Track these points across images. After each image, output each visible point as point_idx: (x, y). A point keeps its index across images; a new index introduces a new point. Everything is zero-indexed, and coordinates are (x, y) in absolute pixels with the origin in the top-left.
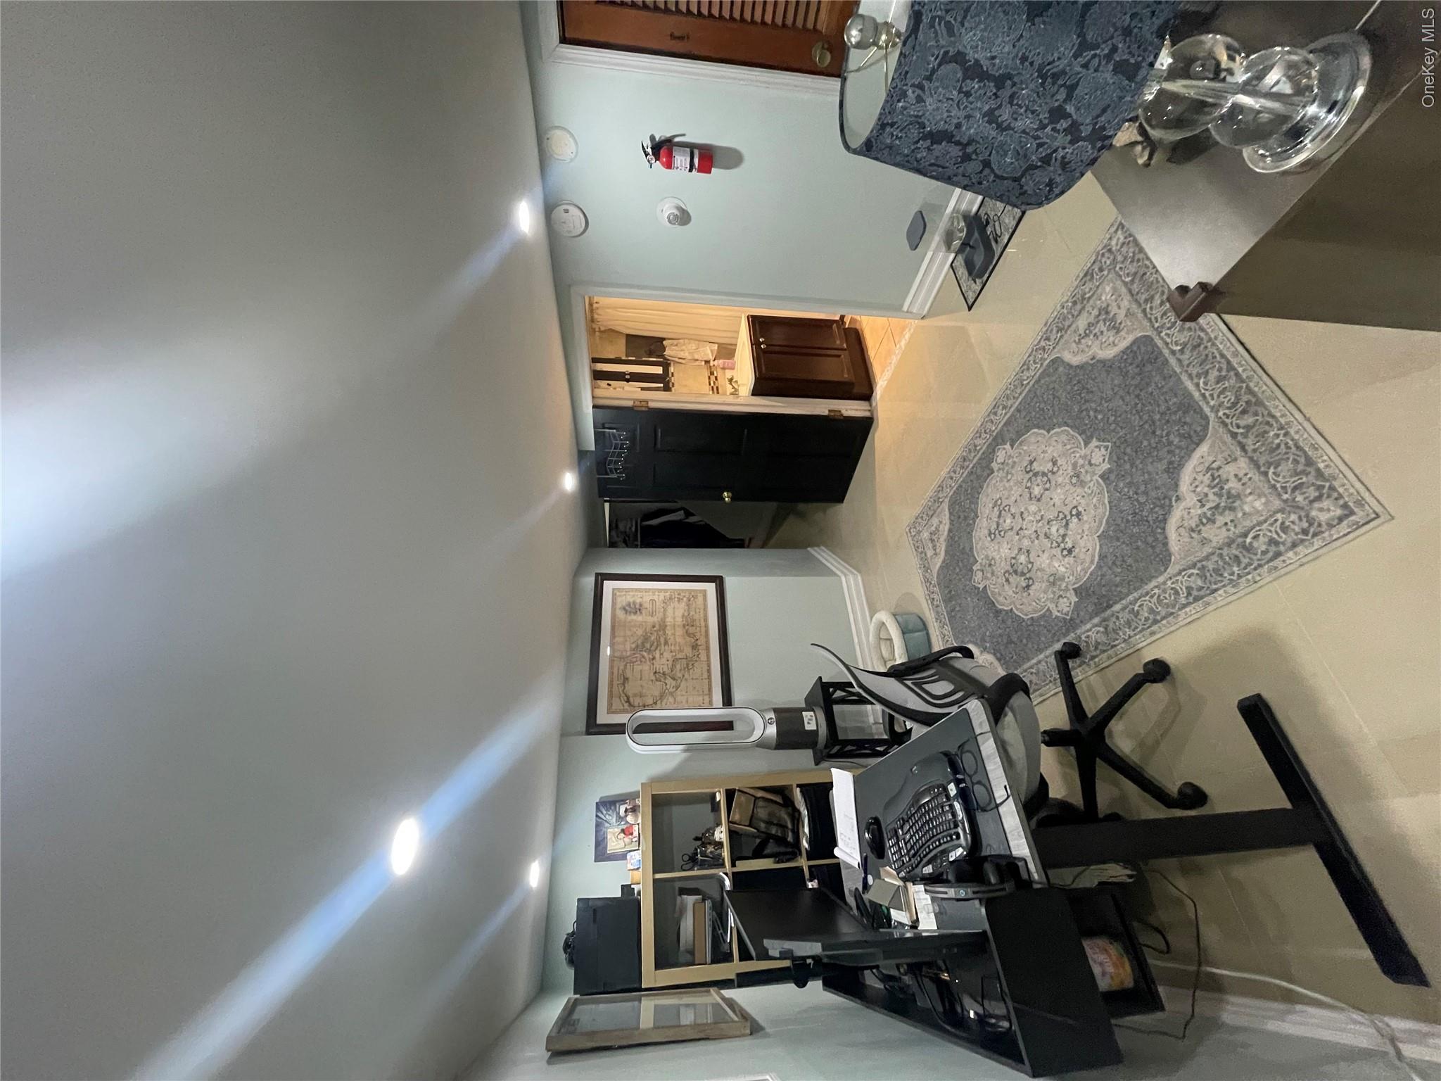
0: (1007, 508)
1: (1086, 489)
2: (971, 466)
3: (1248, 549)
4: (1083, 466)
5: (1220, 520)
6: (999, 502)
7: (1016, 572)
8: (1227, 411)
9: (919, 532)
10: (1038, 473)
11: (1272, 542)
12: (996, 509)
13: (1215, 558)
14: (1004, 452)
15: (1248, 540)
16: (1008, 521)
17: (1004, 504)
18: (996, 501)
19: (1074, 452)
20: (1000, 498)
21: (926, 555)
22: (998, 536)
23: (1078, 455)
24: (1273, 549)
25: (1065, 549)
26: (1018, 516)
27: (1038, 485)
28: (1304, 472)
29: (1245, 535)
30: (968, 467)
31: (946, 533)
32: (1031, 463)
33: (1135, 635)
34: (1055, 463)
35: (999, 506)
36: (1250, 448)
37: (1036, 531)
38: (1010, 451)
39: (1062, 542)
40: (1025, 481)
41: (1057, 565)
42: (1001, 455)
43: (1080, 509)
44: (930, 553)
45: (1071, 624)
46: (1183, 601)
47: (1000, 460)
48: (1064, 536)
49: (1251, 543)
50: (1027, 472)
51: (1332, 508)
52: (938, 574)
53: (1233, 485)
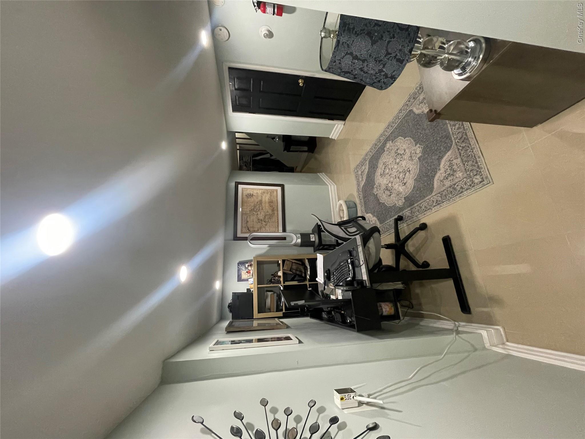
0: (387, 166)
1: (413, 162)
2: (378, 148)
3: (455, 189)
4: (413, 153)
5: (450, 178)
6: (385, 163)
7: (387, 189)
8: (458, 140)
9: (358, 171)
10: (399, 154)
11: (462, 188)
12: (384, 165)
13: (446, 191)
14: (389, 144)
15: (456, 186)
16: (387, 171)
17: (387, 164)
18: (384, 163)
19: (411, 148)
20: (386, 162)
21: (359, 180)
22: (383, 176)
23: (412, 149)
24: (461, 190)
25: (403, 183)
26: (391, 169)
27: (398, 158)
28: (474, 166)
29: (455, 185)
30: (377, 148)
31: (366, 173)
32: (397, 150)
33: (420, 214)
34: (405, 151)
35: (385, 164)
36: (462, 155)
37: (395, 176)
38: (391, 144)
39: (403, 180)
40: (394, 156)
41: (400, 188)
42: (388, 145)
43: (410, 169)
44: (360, 179)
45: (401, 209)
46: (434, 204)
47: (388, 147)
48: (404, 178)
49: (456, 188)
50: (396, 153)
51: (479, 179)
52: (362, 188)
53: (455, 167)
